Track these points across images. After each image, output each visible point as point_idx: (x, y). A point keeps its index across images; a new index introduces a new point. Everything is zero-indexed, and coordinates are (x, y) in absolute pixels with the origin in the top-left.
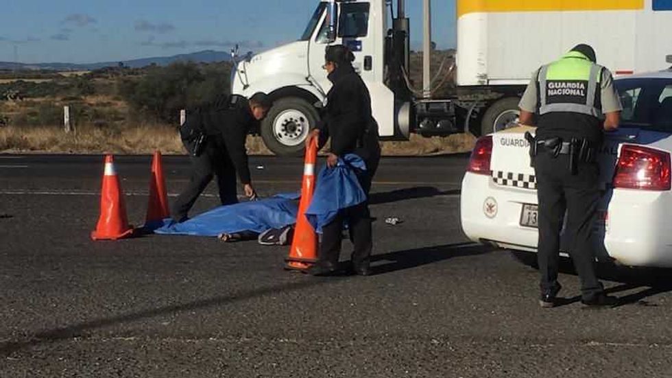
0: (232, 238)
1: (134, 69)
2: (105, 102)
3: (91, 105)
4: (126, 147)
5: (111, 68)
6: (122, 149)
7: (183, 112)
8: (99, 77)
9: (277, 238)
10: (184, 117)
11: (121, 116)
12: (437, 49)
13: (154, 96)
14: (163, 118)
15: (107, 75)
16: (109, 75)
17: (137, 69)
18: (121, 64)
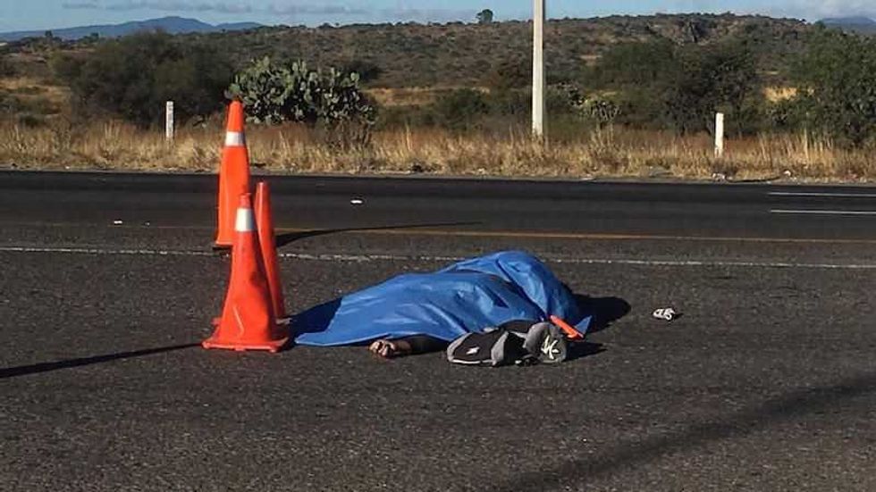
0: (398, 348)
1: (67, 41)
2: (30, 86)
3: (10, 91)
4: (100, 159)
5: (35, 40)
6: (93, 162)
7: (170, 104)
8: (17, 52)
9: (485, 352)
10: (171, 112)
11: (55, 107)
12: (494, 19)
13: (107, 80)
14: (120, 111)
15: (29, 50)
16: (32, 49)
17: (72, 41)
18: (49, 33)
